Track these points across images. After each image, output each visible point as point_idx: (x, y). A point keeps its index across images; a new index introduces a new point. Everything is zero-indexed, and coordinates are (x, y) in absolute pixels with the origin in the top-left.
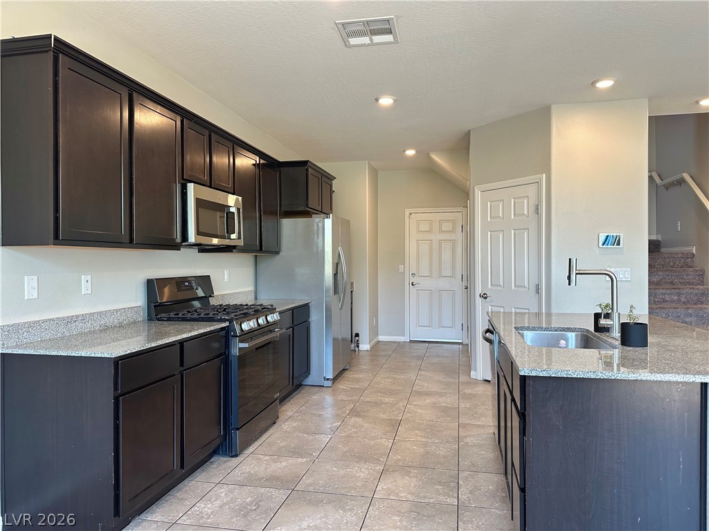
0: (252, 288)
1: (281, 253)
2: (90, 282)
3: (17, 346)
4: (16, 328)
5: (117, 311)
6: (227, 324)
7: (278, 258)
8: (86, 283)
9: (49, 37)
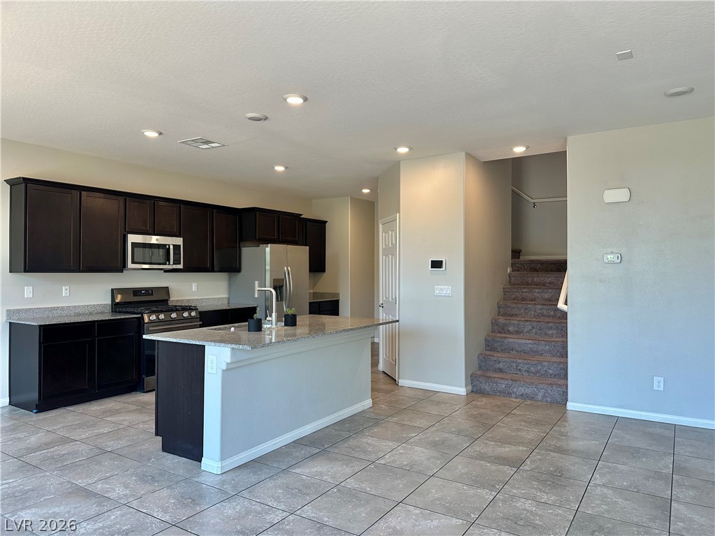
0: (225, 296)
1: (242, 272)
2: (68, 290)
3: (18, 320)
4: (19, 311)
5: (88, 306)
6: (139, 316)
7: (240, 274)
8: (65, 291)
9: (20, 178)
